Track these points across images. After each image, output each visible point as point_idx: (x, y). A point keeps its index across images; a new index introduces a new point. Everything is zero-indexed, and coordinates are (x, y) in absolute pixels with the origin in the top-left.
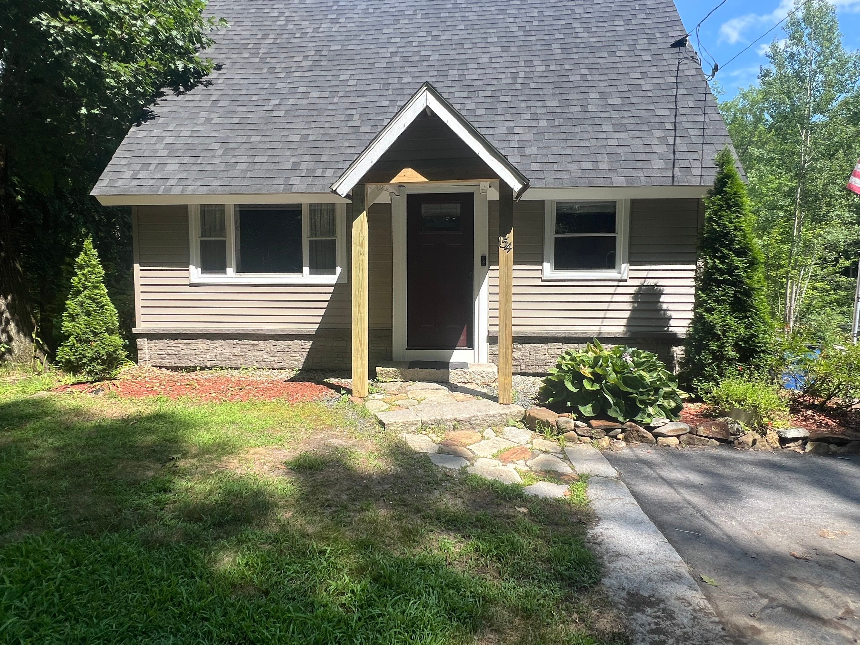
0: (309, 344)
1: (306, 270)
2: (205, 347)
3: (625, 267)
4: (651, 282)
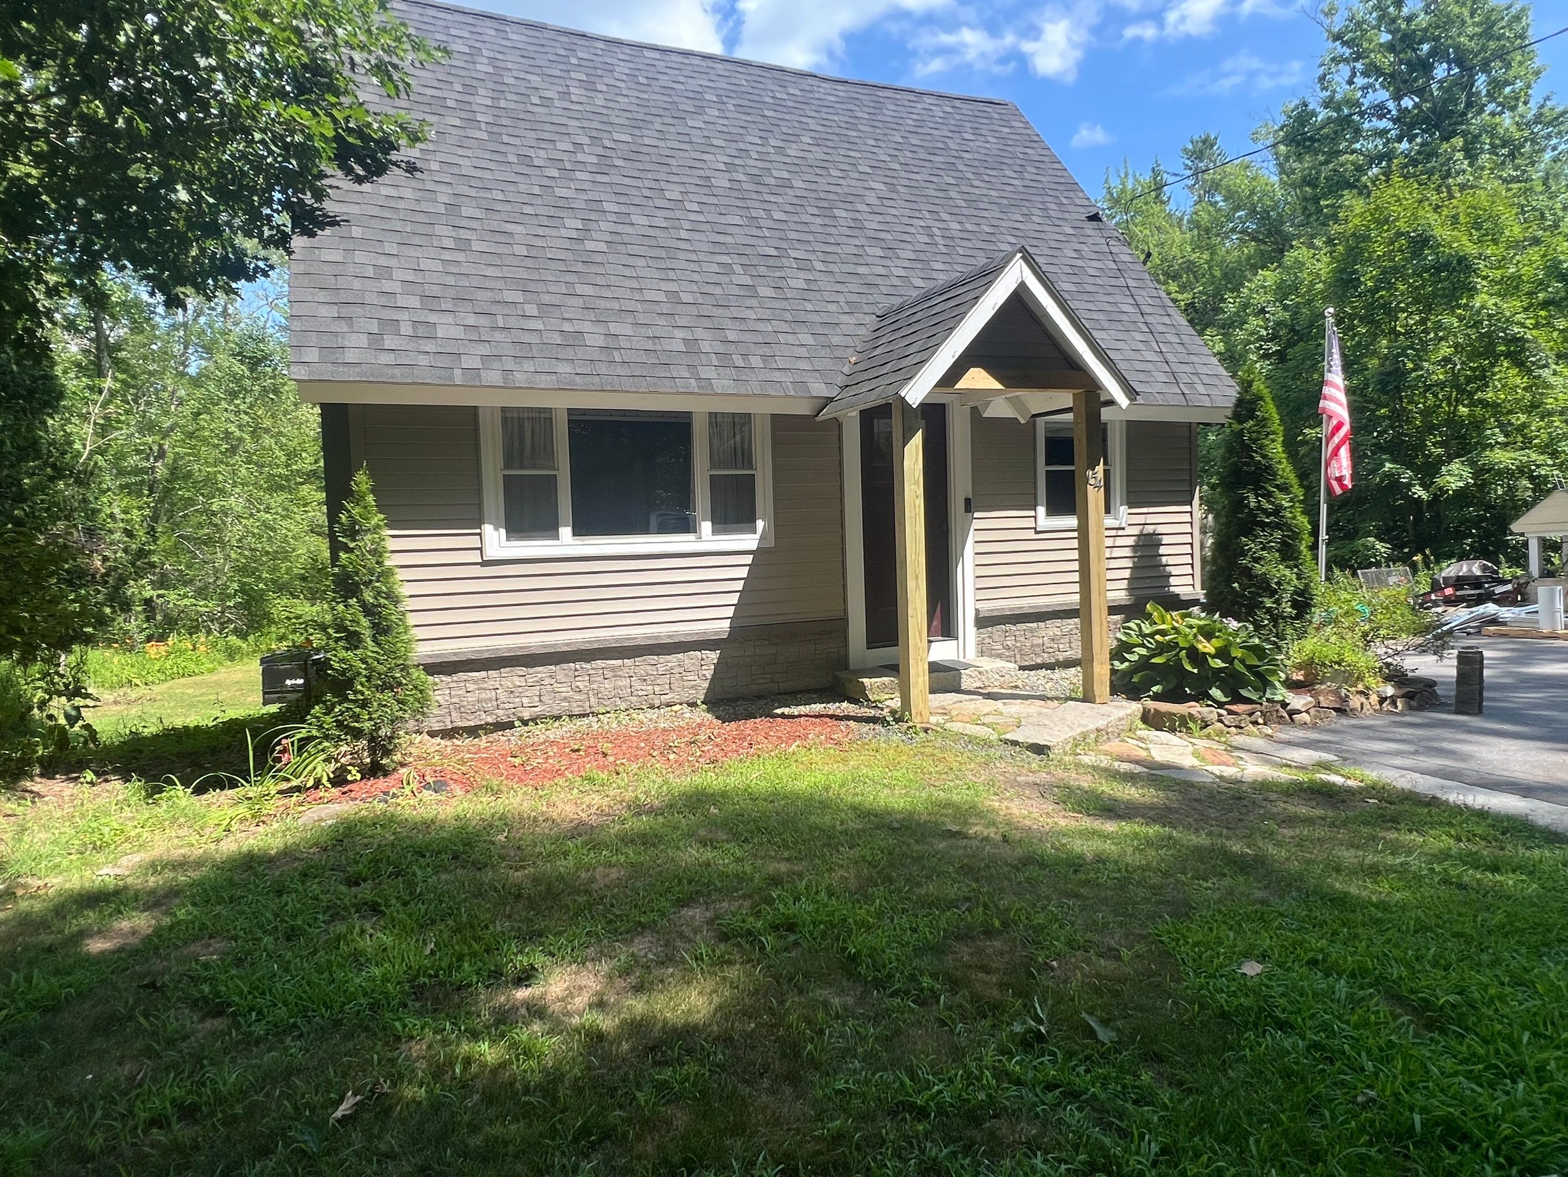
0: (713, 656)
1: (705, 526)
2: (518, 681)
3: (1123, 509)
4: (1149, 529)
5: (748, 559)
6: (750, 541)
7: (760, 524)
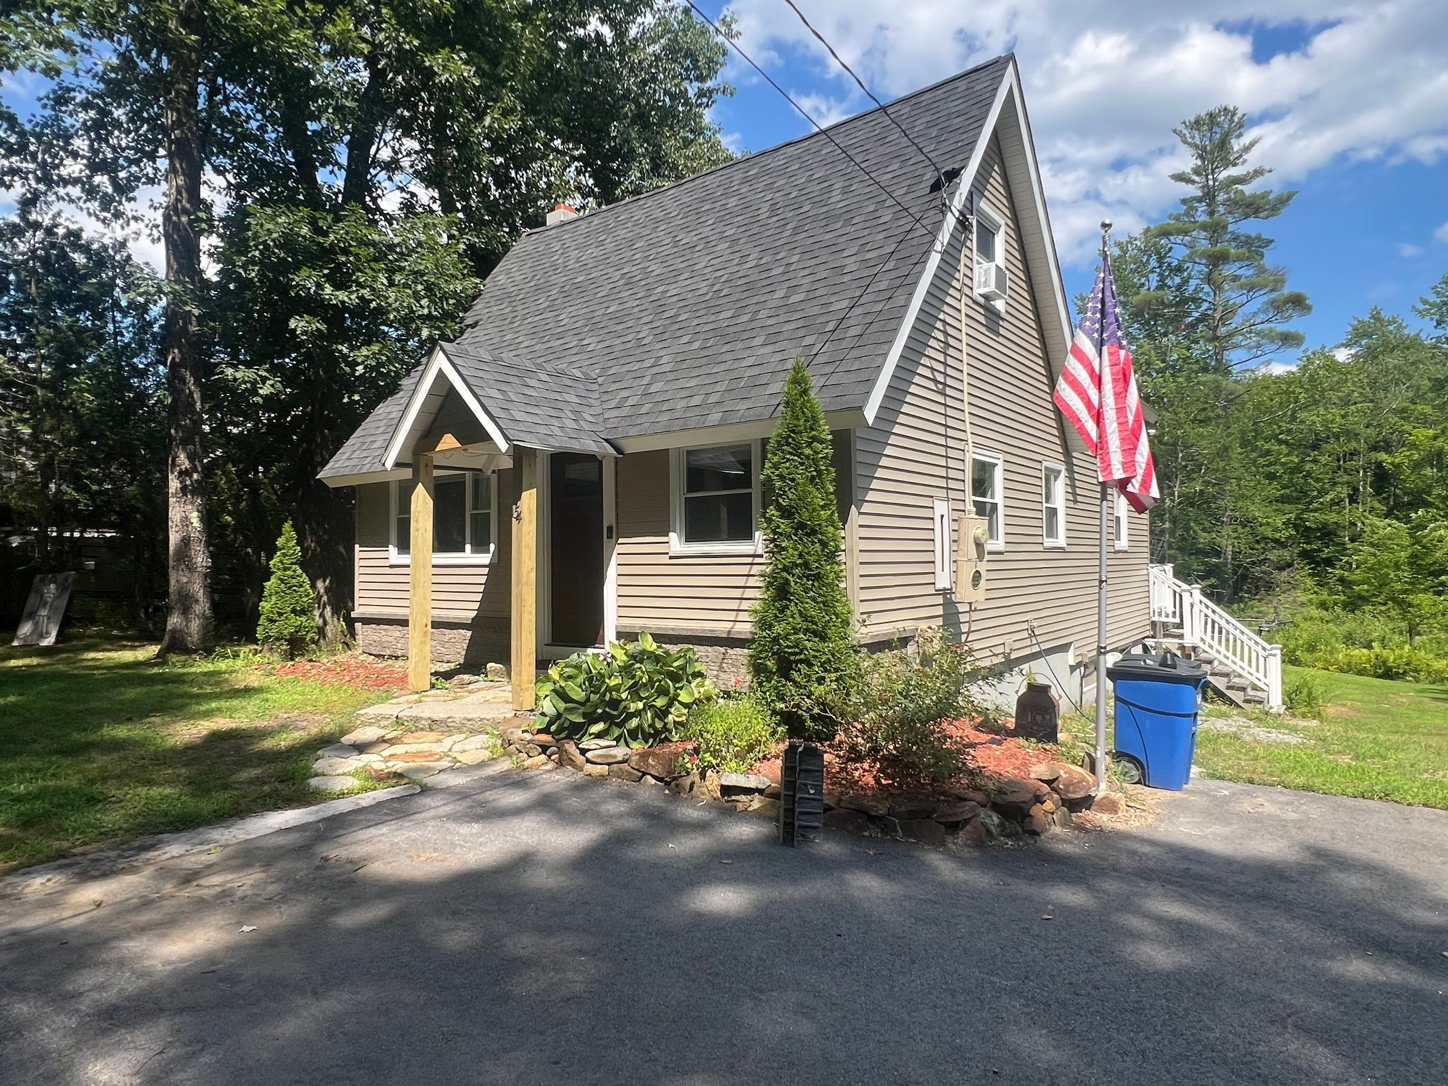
0: (469, 633)
1: (468, 547)
2: (398, 634)
3: (759, 536)
5: (485, 571)
6: (485, 559)
7: (492, 547)
